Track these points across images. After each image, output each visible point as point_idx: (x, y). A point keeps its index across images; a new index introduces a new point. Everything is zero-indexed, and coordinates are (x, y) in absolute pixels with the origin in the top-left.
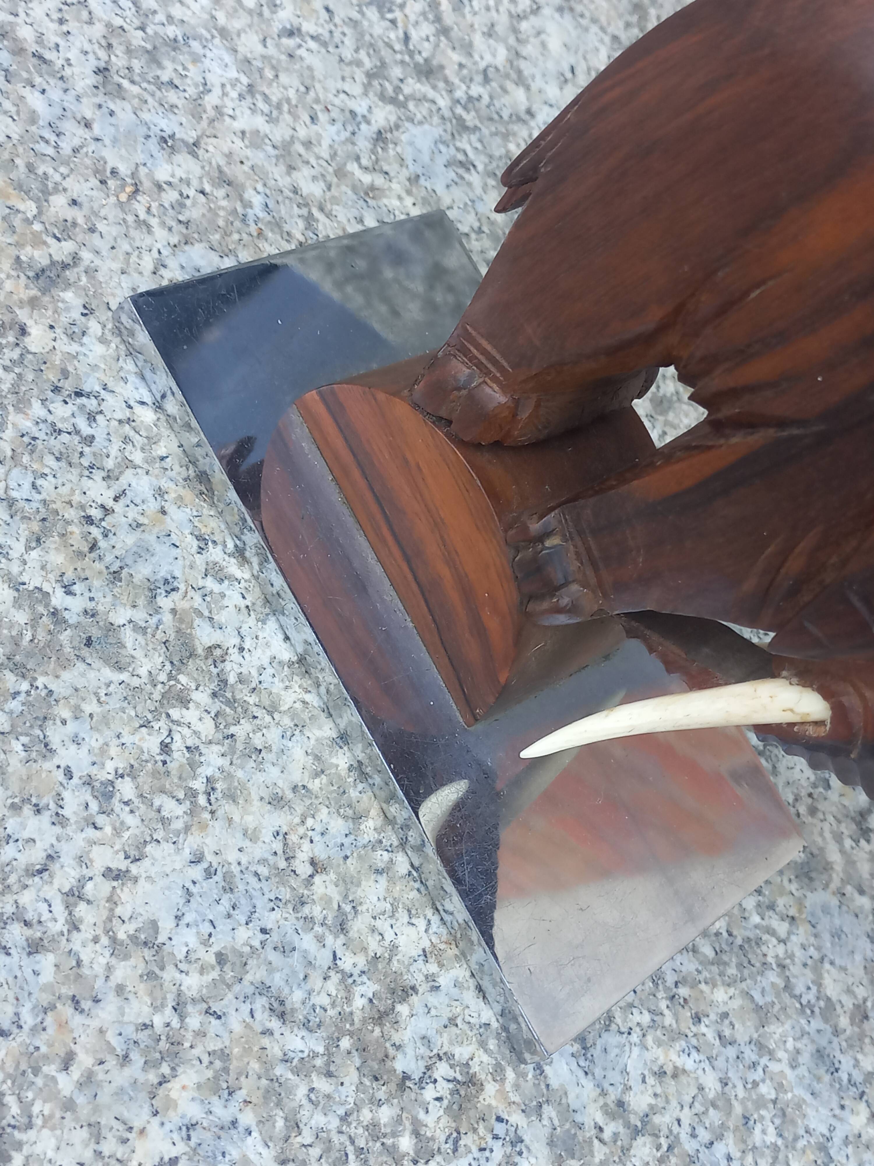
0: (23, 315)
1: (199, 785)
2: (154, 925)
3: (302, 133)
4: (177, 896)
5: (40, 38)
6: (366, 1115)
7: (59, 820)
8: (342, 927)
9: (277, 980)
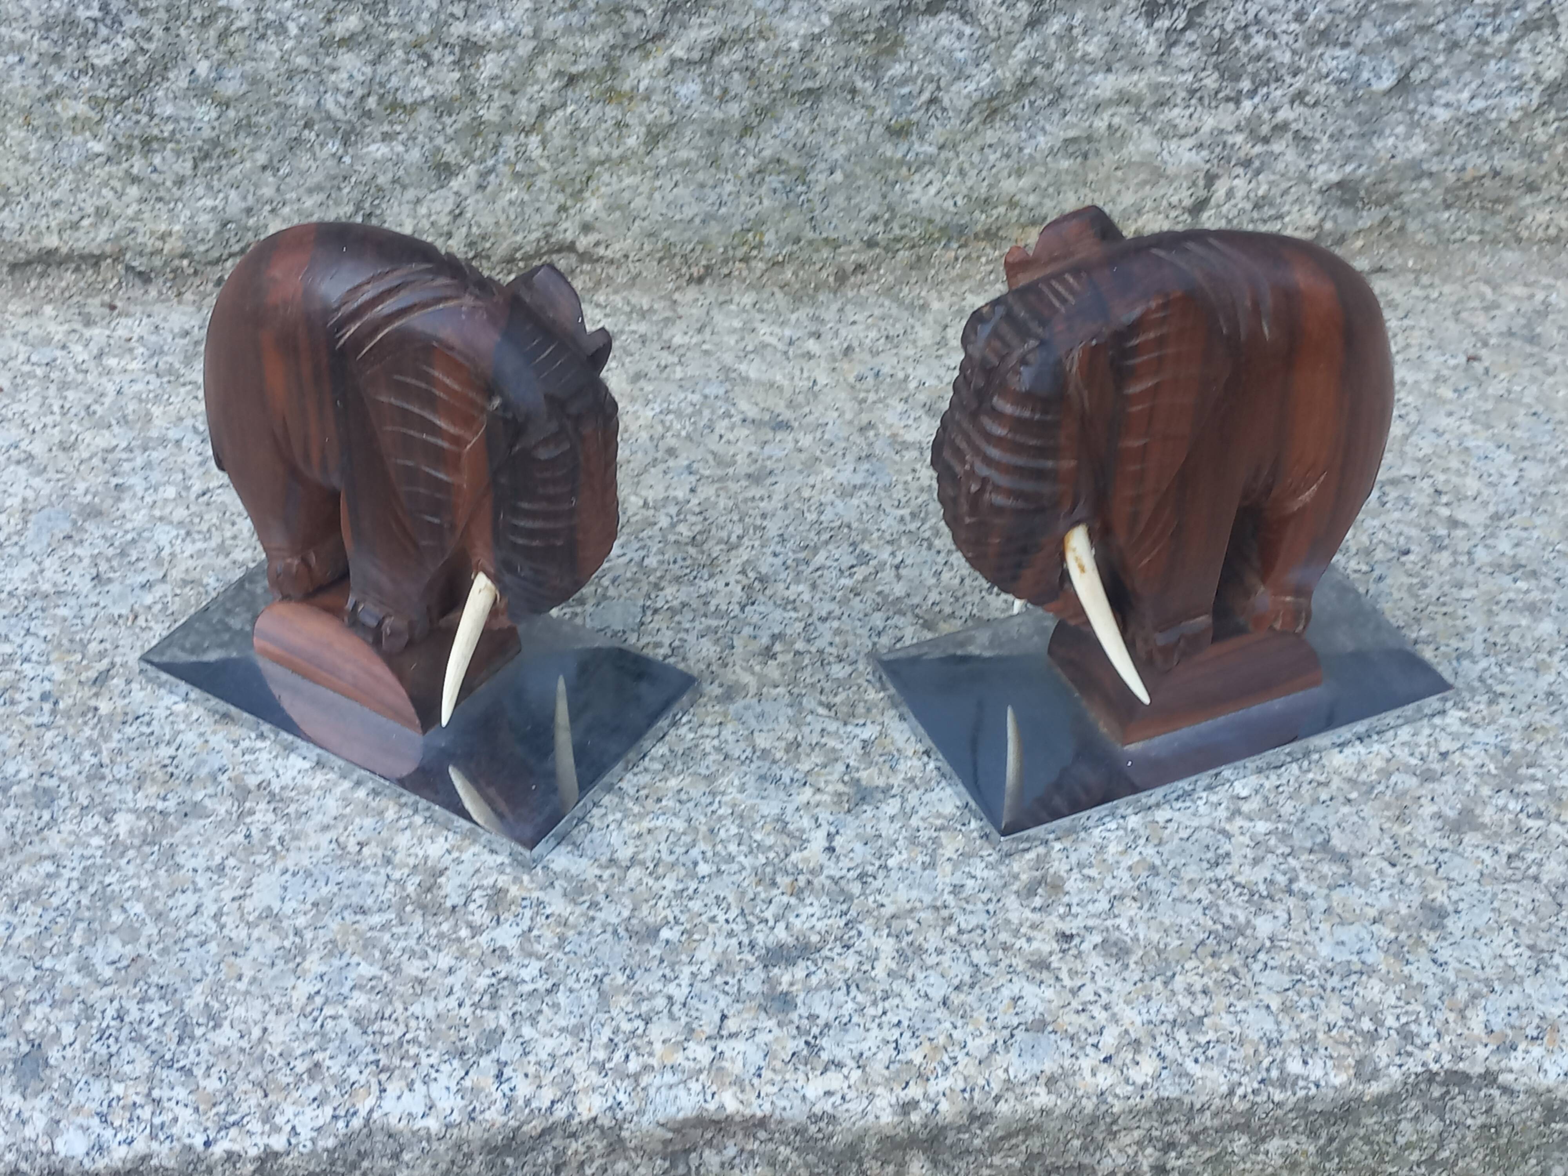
0: (93, 703)
1: (274, 842)
2: (270, 908)
3: (228, 534)
4: (279, 891)
5: (55, 584)
6: (433, 931)
7: (196, 890)
8: (388, 861)
9: (355, 900)
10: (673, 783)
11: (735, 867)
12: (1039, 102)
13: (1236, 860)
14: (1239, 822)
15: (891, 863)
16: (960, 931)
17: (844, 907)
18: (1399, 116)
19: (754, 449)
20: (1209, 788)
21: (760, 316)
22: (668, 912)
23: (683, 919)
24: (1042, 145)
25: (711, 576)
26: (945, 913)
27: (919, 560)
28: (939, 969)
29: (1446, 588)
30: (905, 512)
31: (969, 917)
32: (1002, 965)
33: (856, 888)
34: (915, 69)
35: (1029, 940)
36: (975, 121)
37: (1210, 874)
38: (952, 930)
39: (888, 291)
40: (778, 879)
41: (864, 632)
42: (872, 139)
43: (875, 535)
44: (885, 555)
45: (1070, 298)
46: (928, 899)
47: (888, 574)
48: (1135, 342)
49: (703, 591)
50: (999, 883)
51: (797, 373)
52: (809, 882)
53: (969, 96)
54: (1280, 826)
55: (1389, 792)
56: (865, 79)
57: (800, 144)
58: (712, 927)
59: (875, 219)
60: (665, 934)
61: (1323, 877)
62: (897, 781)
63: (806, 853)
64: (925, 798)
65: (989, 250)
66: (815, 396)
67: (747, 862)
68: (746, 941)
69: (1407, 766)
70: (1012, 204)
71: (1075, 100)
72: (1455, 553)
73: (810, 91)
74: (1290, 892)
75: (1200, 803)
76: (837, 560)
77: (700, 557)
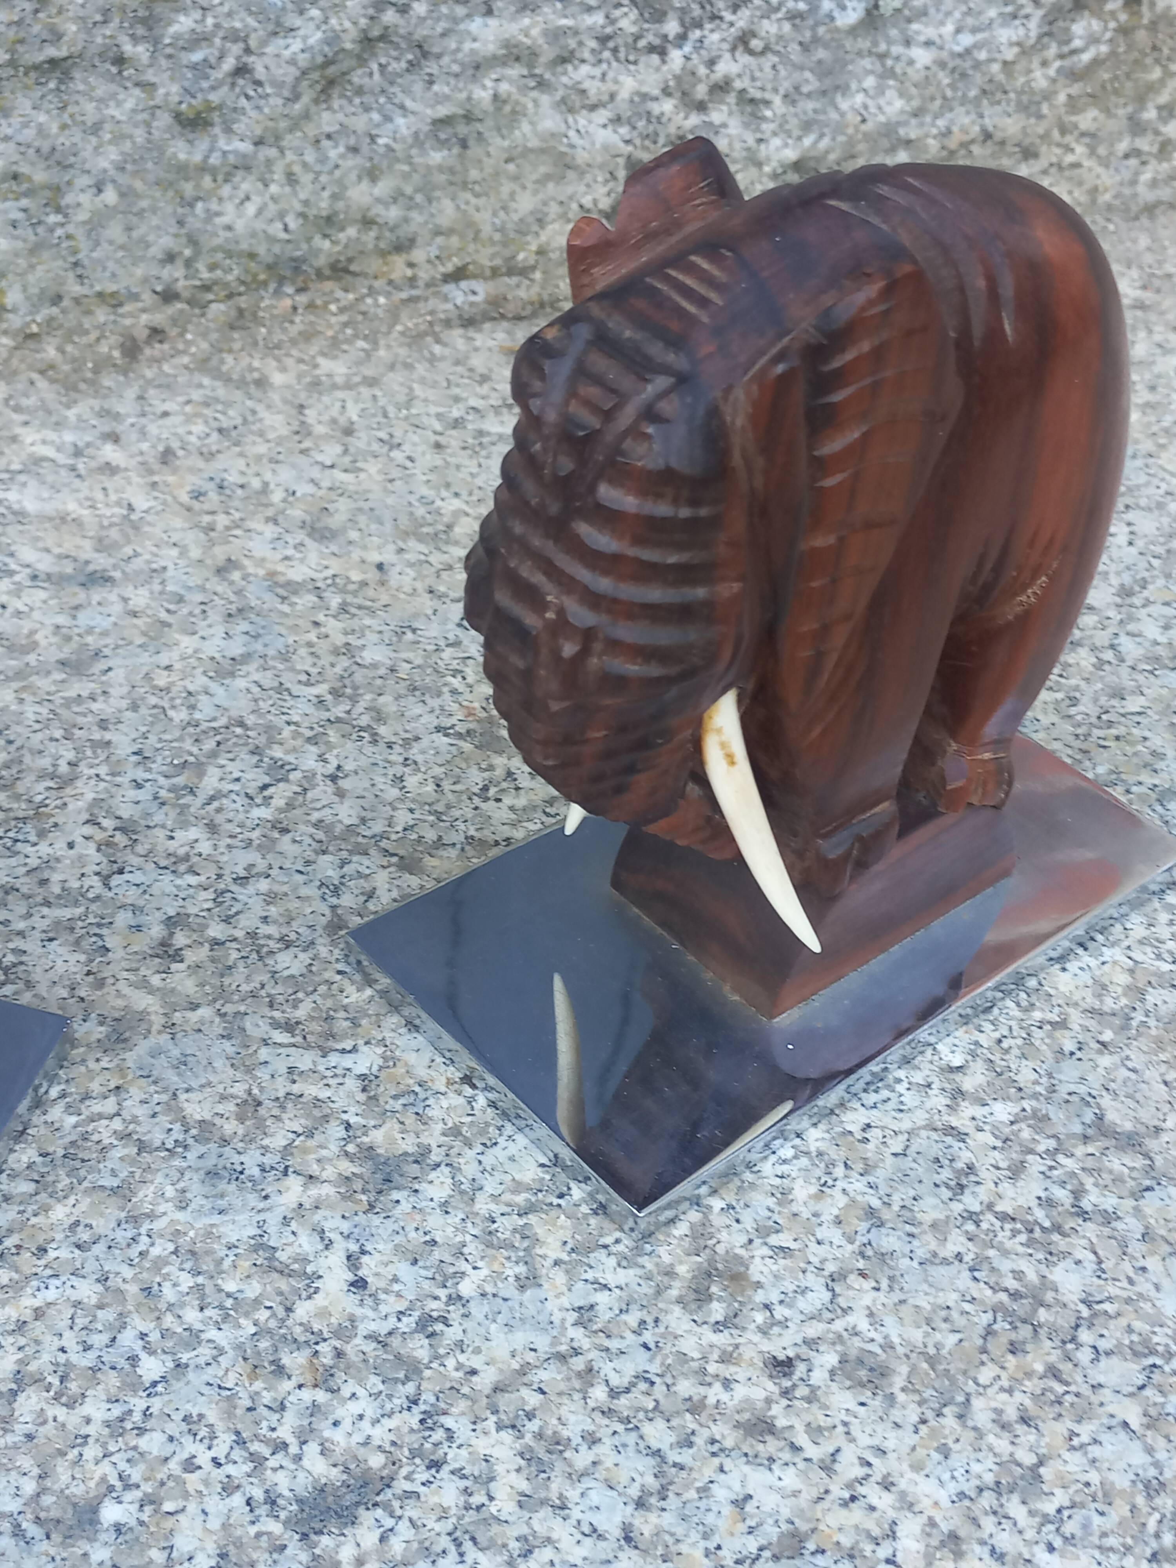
10: (60, 1213)
11: (205, 1352)
12: (394, 66)
13: (986, 1174)
14: (968, 1110)
15: (466, 1288)
16: (614, 1393)
17: (410, 1388)
18: (867, 63)
19: (61, 620)
20: (906, 1061)
21: (18, 418)
22: (105, 1468)
23: (136, 1475)
24: (404, 131)
25: (42, 834)
26: (578, 1364)
27: (364, 762)
28: (601, 1474)
29: (1103, 700)
30: (321, 689)
31: (617, 1364)
32: (699, 1441)
33: (419, 1348)
34: (210, 21)
35: (727, 1384)
36: (306, 99)
37: (957, 1207)
38: (599, 1394)
39: (203, 365)
40: (286, 1360)
41: (311, 891)
42: (156, 134)
43: (287, 732)
44: (309, 762)
45: (713, 296)
46: (543, 1343)
47: (323, 791)
48: (837, 363)
49: (33, 862)
50: (647, 1289)
51: (99, 496)
52: (339, 1354)
53: (292, 62)
54: (1026, 1104)
55: (1152, 1022)
56: (135, 39)
57: (46, 149)
58: (193, 1480)
59: (170, 258)
60: (111, 1513)
61: (1118, 1180)
62: (433, 1137)
63: (319, 1300)
64: (488, 1160)
65: (339, 294)
66: (136, 528)
67: (223, 1338)
68: (258, 1494)
69: (1160, 975)
70: (367, 222)
71: (446, 60)
72: (1094, 649)
73: (53, 63)
74: (1083, 1215)
75: (901, 1088)
76: (238, 780)
77: (15, 806)
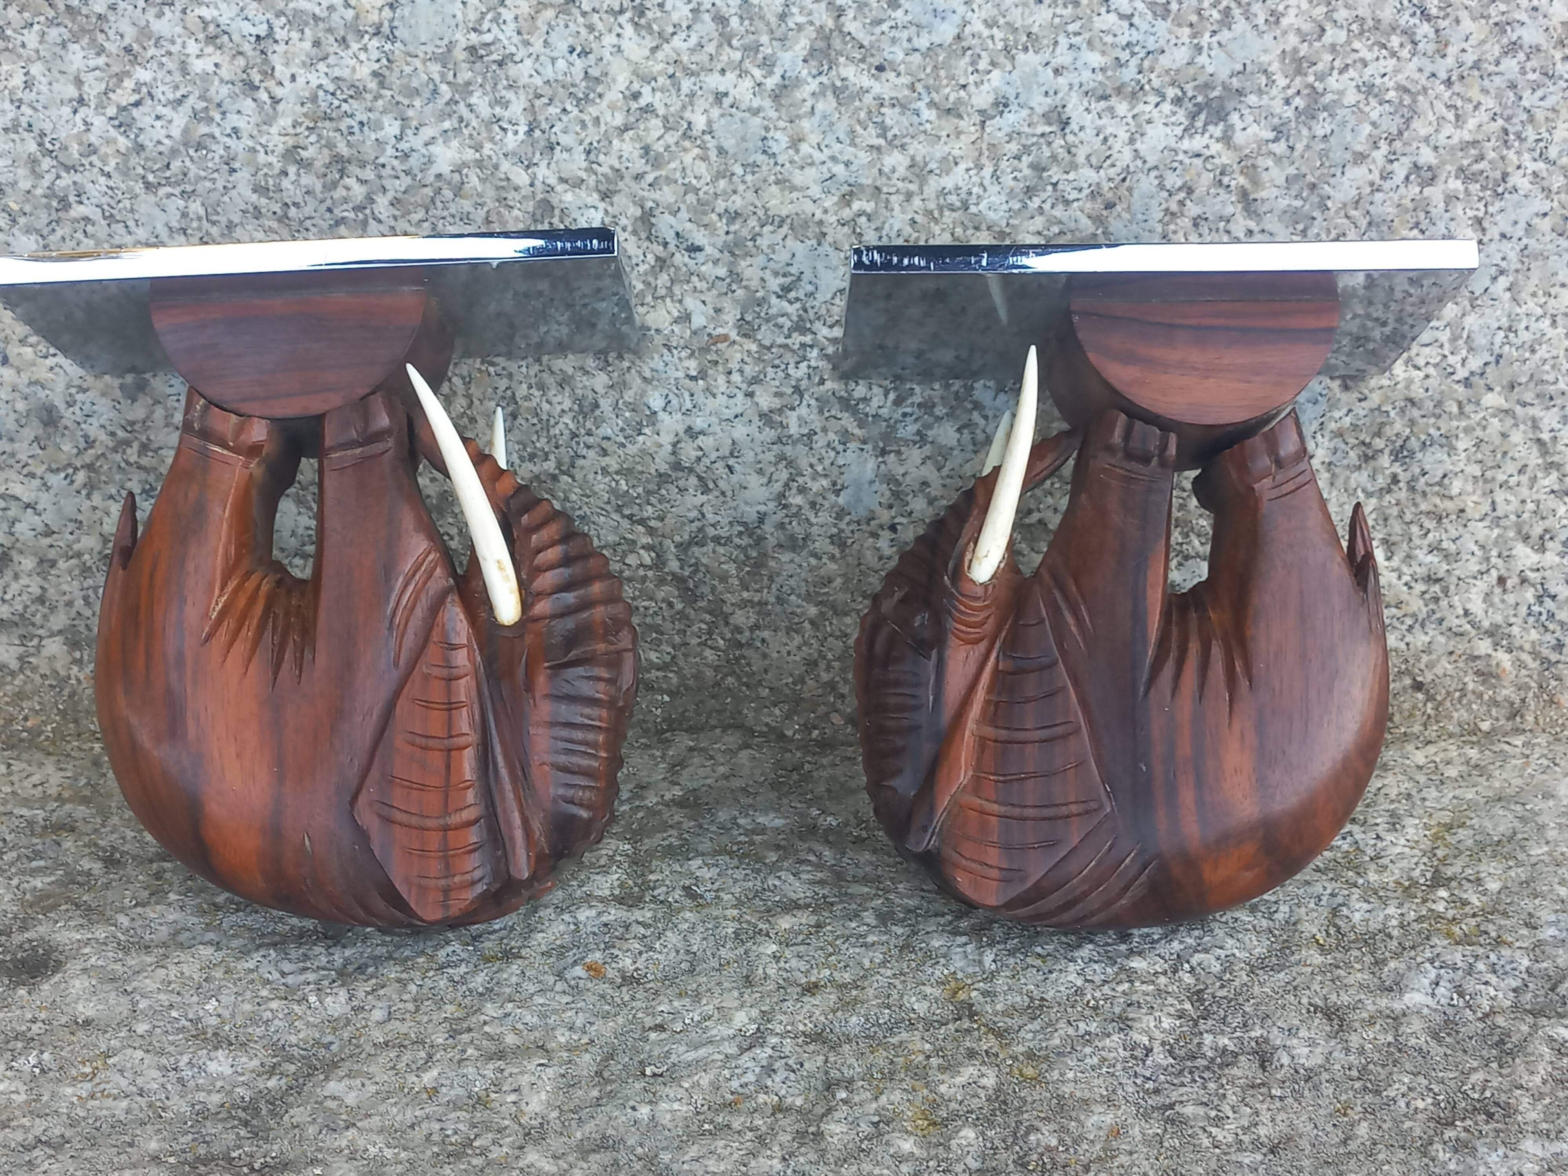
25: (314, 97)
27: (53, 112)
43: (112, 165)
49: (322, 67)
76: (158, 118)
77: (331, 134)
